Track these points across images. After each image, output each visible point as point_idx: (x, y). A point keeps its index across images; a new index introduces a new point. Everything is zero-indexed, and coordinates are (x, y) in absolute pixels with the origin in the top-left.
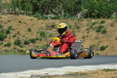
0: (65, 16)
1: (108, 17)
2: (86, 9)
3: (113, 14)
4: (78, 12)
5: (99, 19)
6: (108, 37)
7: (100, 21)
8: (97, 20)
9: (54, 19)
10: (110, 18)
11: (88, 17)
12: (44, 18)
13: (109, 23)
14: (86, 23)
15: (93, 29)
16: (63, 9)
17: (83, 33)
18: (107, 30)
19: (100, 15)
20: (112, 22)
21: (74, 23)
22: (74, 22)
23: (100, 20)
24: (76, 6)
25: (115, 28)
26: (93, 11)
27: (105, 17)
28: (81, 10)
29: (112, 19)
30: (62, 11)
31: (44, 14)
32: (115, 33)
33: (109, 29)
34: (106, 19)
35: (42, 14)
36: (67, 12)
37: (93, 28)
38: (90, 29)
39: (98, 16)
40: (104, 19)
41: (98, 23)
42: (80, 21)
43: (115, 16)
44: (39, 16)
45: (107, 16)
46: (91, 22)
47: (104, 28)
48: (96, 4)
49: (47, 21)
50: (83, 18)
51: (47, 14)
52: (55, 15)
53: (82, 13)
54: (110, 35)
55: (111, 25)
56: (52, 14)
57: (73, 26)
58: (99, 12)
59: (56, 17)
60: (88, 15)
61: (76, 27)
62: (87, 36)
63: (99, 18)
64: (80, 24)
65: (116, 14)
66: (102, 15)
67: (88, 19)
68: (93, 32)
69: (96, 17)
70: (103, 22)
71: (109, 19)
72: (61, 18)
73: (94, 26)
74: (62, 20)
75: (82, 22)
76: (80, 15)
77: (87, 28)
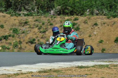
0: (38, 12)
1: (82, 15)
2: (59, 6)
3: (86, 11)
4: (51, 9)
5: (72, 16)
6: (81, 34)
7: (74, 18)
8: (70, 17)
9: (27, 16)
10: (83, 15)
11: (61, 14)
12: (17, 15)
13: (82, 21)
14: (59, 20)
16: (36, 6)
18: (80, 27)
19: (74, 12)
20: (86, 19)
21: (47, 20)
22: (48, 18)
23: (74, 17)
24: (49, 3)
25: (88, 25)
26: (66, 8)
27: (78, 14)
28: (54, 6)
29: (86, 16)
30: (35, 8)
31: (17, 11)
32: (88, 30)
33: (82, 26)
34: (80, 17)
35: (15, 10)
36: (40, 9)
39: (72, 13)
40: (77, 16)
41: (71, 20)
42: (53, 18)
43: (88, 13)
44: (12, 13)
45: (80, 13)
46: (64, 19)
47: (77, 25)
49: (19, 18)
50: (56, 15)
51: (20, 10)
52: (28, 12)
53: (55, 10)
54: (83, 33)
55: (84, 22)
56: (25, 11)
57: (46, 23)
58: (73, 10)
59: (28, 14)
60: (61, 12)
61: (49, 24)
63: (73, 15)
64: (54, 21)
65: (89, 11)
66: (76, 13)
67: (62, 16)
69: (69, 14)
70: (76, 19)
71: (82, 16)
72: (34, 15)
74: (35, 17)
75: (55, 19)
76: (54, 12)
77: (60, 25)
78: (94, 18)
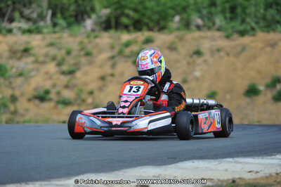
1: (162, 29)
3: (172, 21)
5: (139, 34)
7: (143, 37)
8: (134, 35)
9: (28, 34)
10: (166, 31)
11: (110, 27)
12: (4, 32)
14: (108, 43)
15: (126, 57)
16: (49, 9)
20: (172, 40)
21: (76, 44)
24: (80, 2)
26: (123, 14)
28: (93, 10)
29: (171, 32)
31: (3, 21)
32: (180, 68)
34: (157, 33)
36: (59, 15)
37: (125, 54)
39: (137, 26)
40: (151, 33)
41: (136, 42)
46: (120, 39)
49: (10, 39)
51: (11, 20)
55: (169, 48)
60: (111, 23)
61: (82, 53)
62: (112, 75)
63: (140, 30)
64: (93, 45)
67: (112, 32)
69: (131, 28)
72: (45, 30)
73: (128, 51)
74: (47, 36)
75: (97, 40)
77: (109, 54)
78: (193, 38)
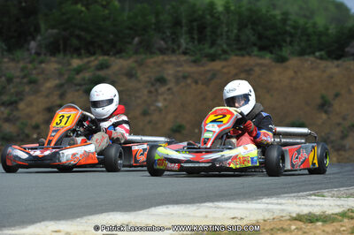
1: (119, 52)
5: (92, 58)
7: (96, 62)
8: (86, 60)
10: (124, 54)
13: (121, 69)
14: (55, 69)
15: (76, 85)
17: (47, 96)
19: (96, 45)
20: (131, 66)
21: (19, 70)
22: (21, 65)
23: (96, 59)
25: (140, 81)
27: (109, 50)
29: (130, 57)
33: (122, 86)
34: (113, 58)
37: (76, 82)
38: (66, 86)
39: (90, 49)
40: (106, 57)
42: (36, 63)
46: (70, 65)
48: (82, 15)
50: (45, 55)
55: (127, 75)
57: (17, 77)
58: (93, 38)
60: (59, 45)
61: (25, 80)
63: (94, 54)
67: (61, 56)
68: (76, 94)
70: (103, 66)
71: (121, 57)
73: (79, 78)
75: (43, 65)
76: (37, 46)
77: (57, 82)
78: (155, 62)
